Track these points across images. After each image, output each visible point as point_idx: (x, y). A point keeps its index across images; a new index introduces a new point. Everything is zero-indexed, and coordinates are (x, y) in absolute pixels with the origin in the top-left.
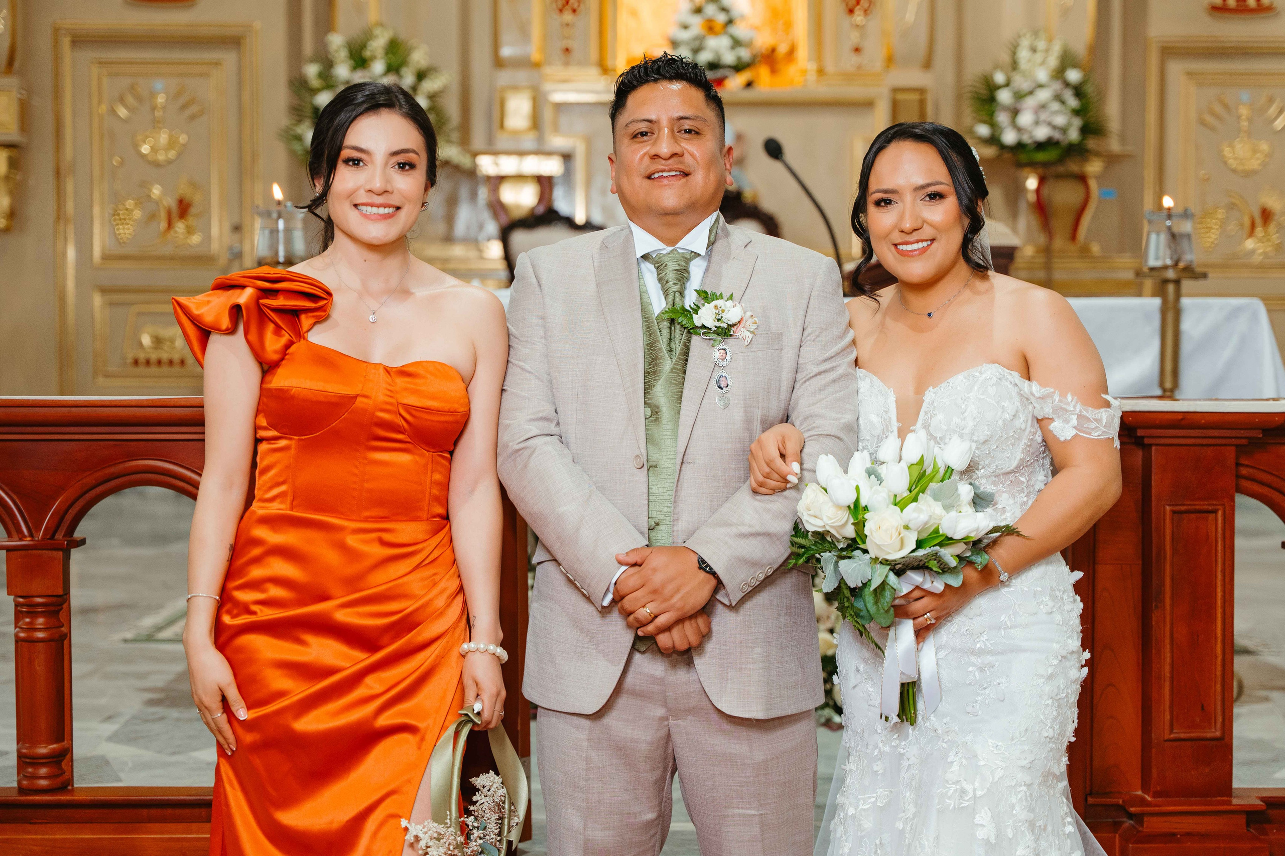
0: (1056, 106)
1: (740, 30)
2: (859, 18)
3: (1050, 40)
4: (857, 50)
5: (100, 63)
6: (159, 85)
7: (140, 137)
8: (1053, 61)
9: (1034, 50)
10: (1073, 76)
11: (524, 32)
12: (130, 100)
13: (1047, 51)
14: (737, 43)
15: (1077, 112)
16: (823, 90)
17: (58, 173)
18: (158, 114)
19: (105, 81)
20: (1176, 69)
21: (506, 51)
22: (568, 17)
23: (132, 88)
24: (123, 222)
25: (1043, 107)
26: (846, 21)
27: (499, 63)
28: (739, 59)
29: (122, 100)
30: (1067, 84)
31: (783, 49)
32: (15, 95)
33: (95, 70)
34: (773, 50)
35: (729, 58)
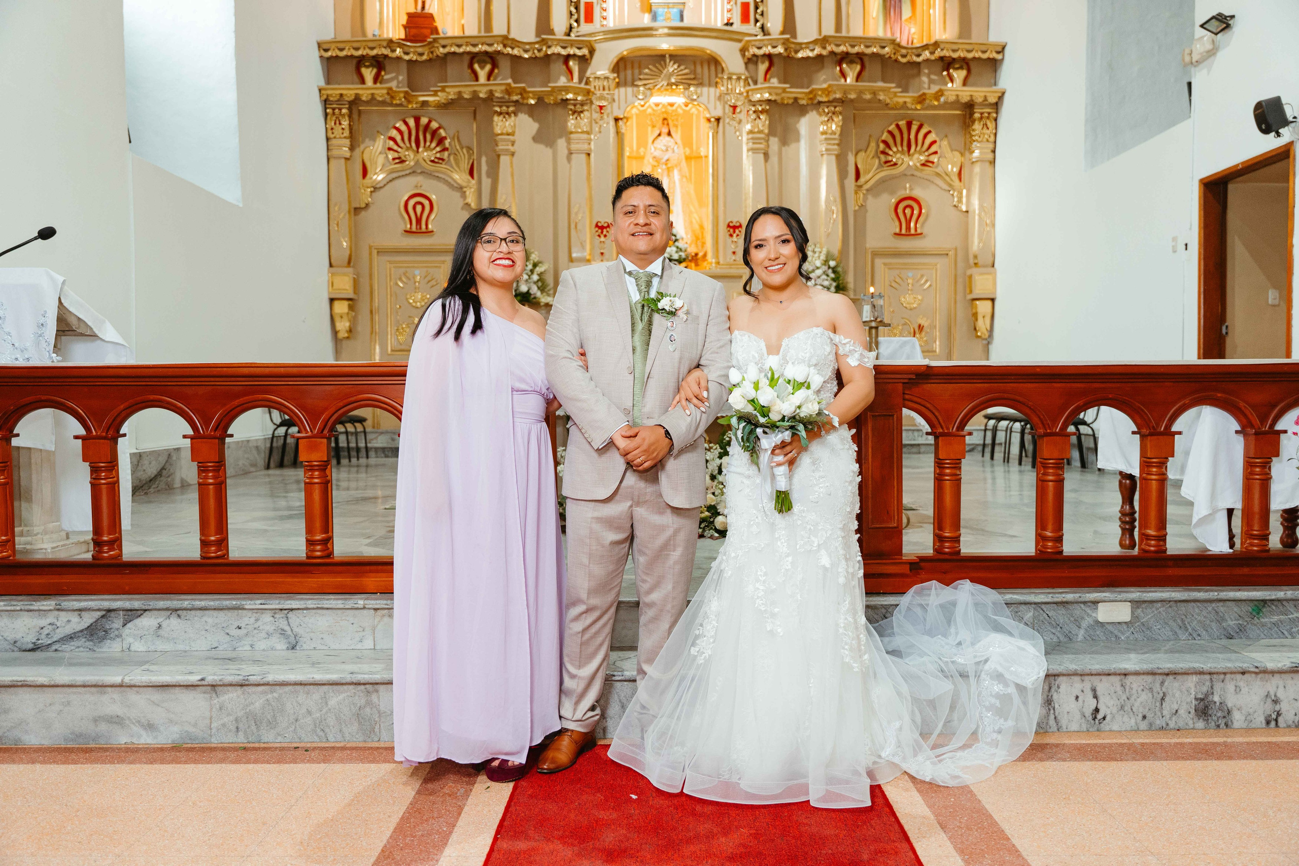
0: (824, 277)
1: (680, 244)
2: (735, 238)
3: (822, 248)
4: (734, 253)
5: (390, 262)
6: (417, 272)
7: (408, 297)
8: (823, 257)
9: (814, 252)
10: (832, 263)
11: (583, 247)
12: (404, 279)
13: (821, 252)
14: (679, 249)
15: (834, 280)
16: (719, 271)
17: (371, 312)
18: (417, 284)
19: (393, 270)
20: (879, 262)
21: (574, 255)
22: (602, 239)
23: (404, 274)
24: (401, 334)
25: (819, 277)
26: (729, 240)
27: (571, 260)
28: (680, 256)
29: (400, 279)
30: (829, 267)
31: (701, 254)
32: (352, 276)
33: (388, 265)
34: (696, 254)
35: (676, 257)
